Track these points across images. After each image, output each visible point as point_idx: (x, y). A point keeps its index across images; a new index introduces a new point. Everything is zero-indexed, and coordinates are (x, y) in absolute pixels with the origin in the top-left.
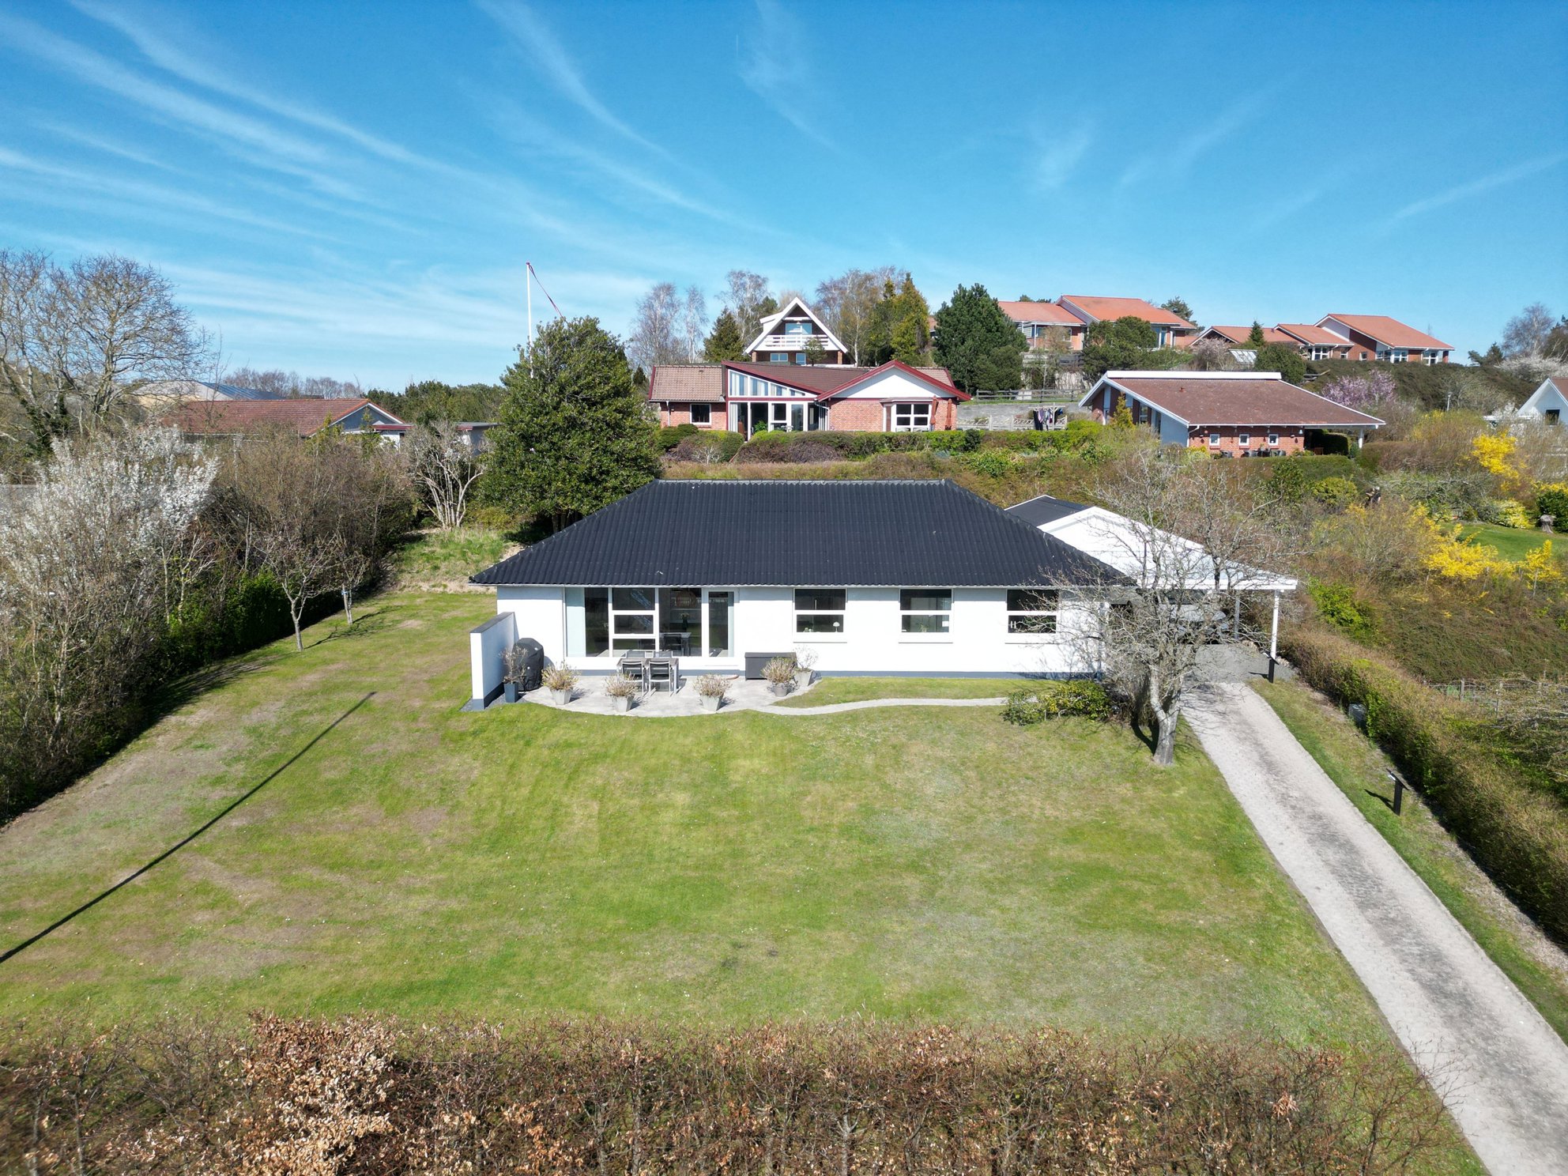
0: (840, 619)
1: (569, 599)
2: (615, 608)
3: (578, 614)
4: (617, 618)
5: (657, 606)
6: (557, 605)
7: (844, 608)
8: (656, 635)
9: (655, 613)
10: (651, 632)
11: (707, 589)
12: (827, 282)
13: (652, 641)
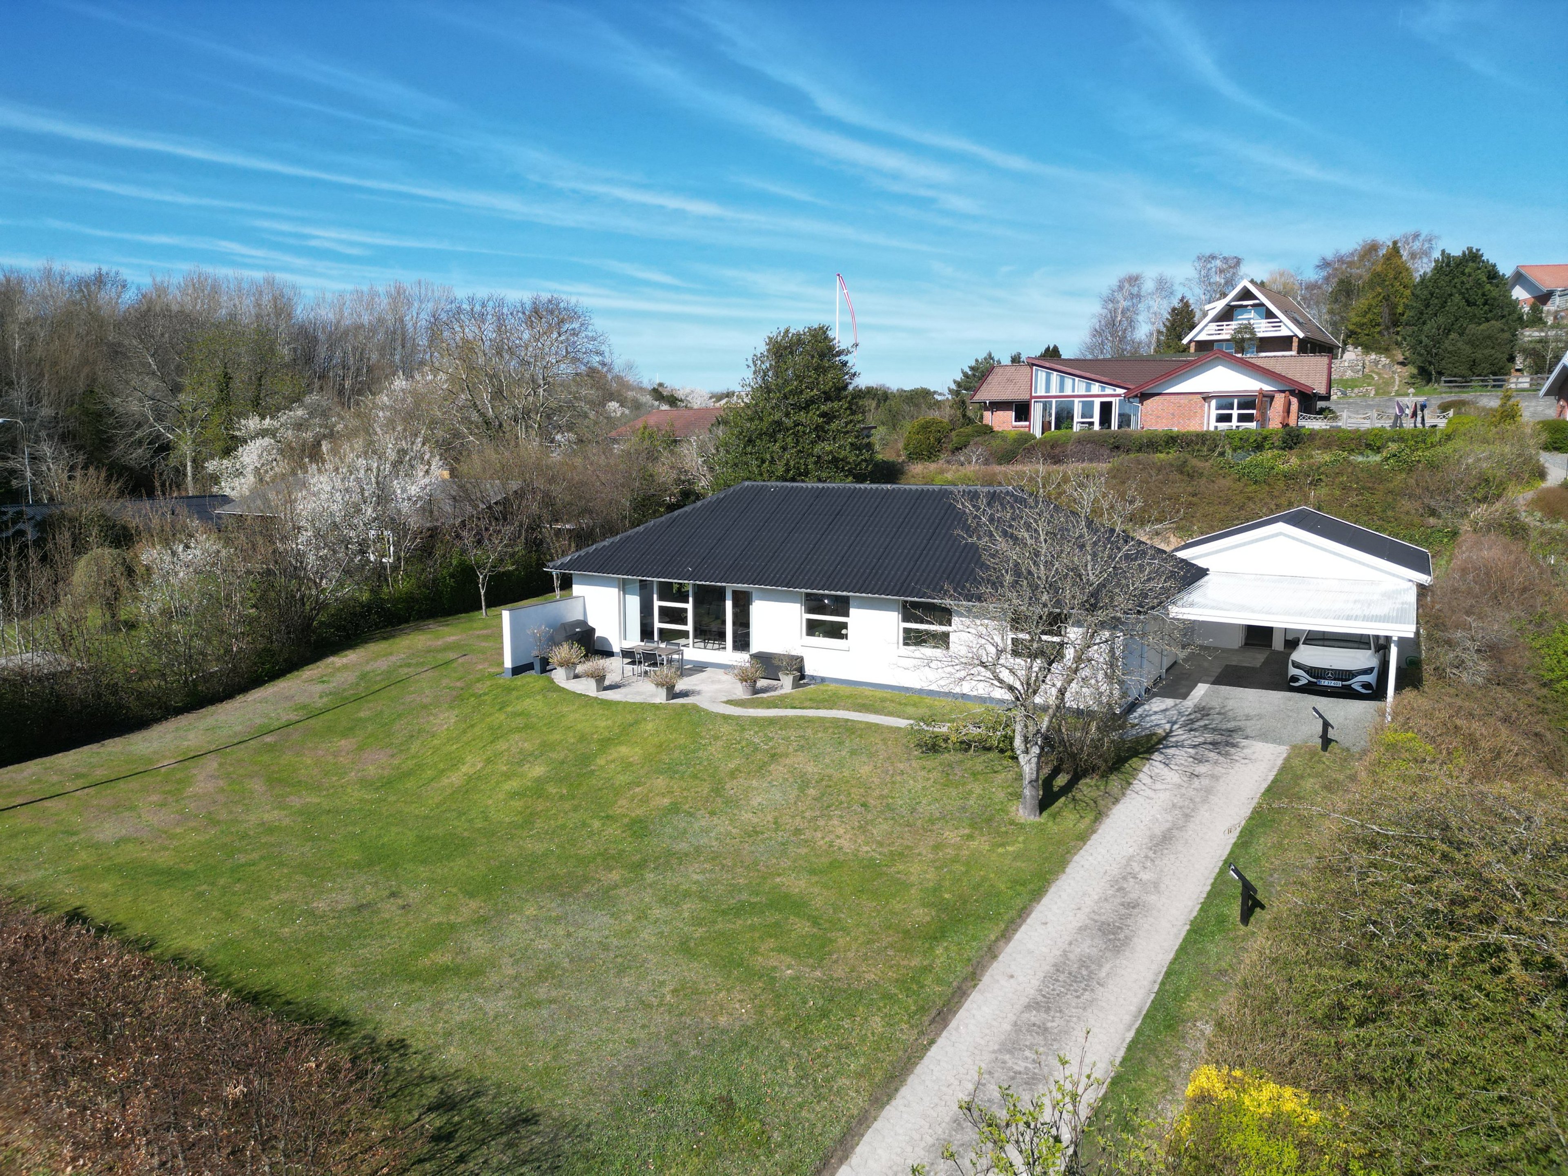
0: (845, 626)
1: (624, 587)
2: (661, 599)
3: (634, 602)
4: (661, 608)
5: (691, 599)
6: (613, 593)
7: (847, 614)
8: (689, 627)
9: (689, 606)
10: (686, 623)
11: (730, 587)
12: (1329, 256)
13: (688, 632)
